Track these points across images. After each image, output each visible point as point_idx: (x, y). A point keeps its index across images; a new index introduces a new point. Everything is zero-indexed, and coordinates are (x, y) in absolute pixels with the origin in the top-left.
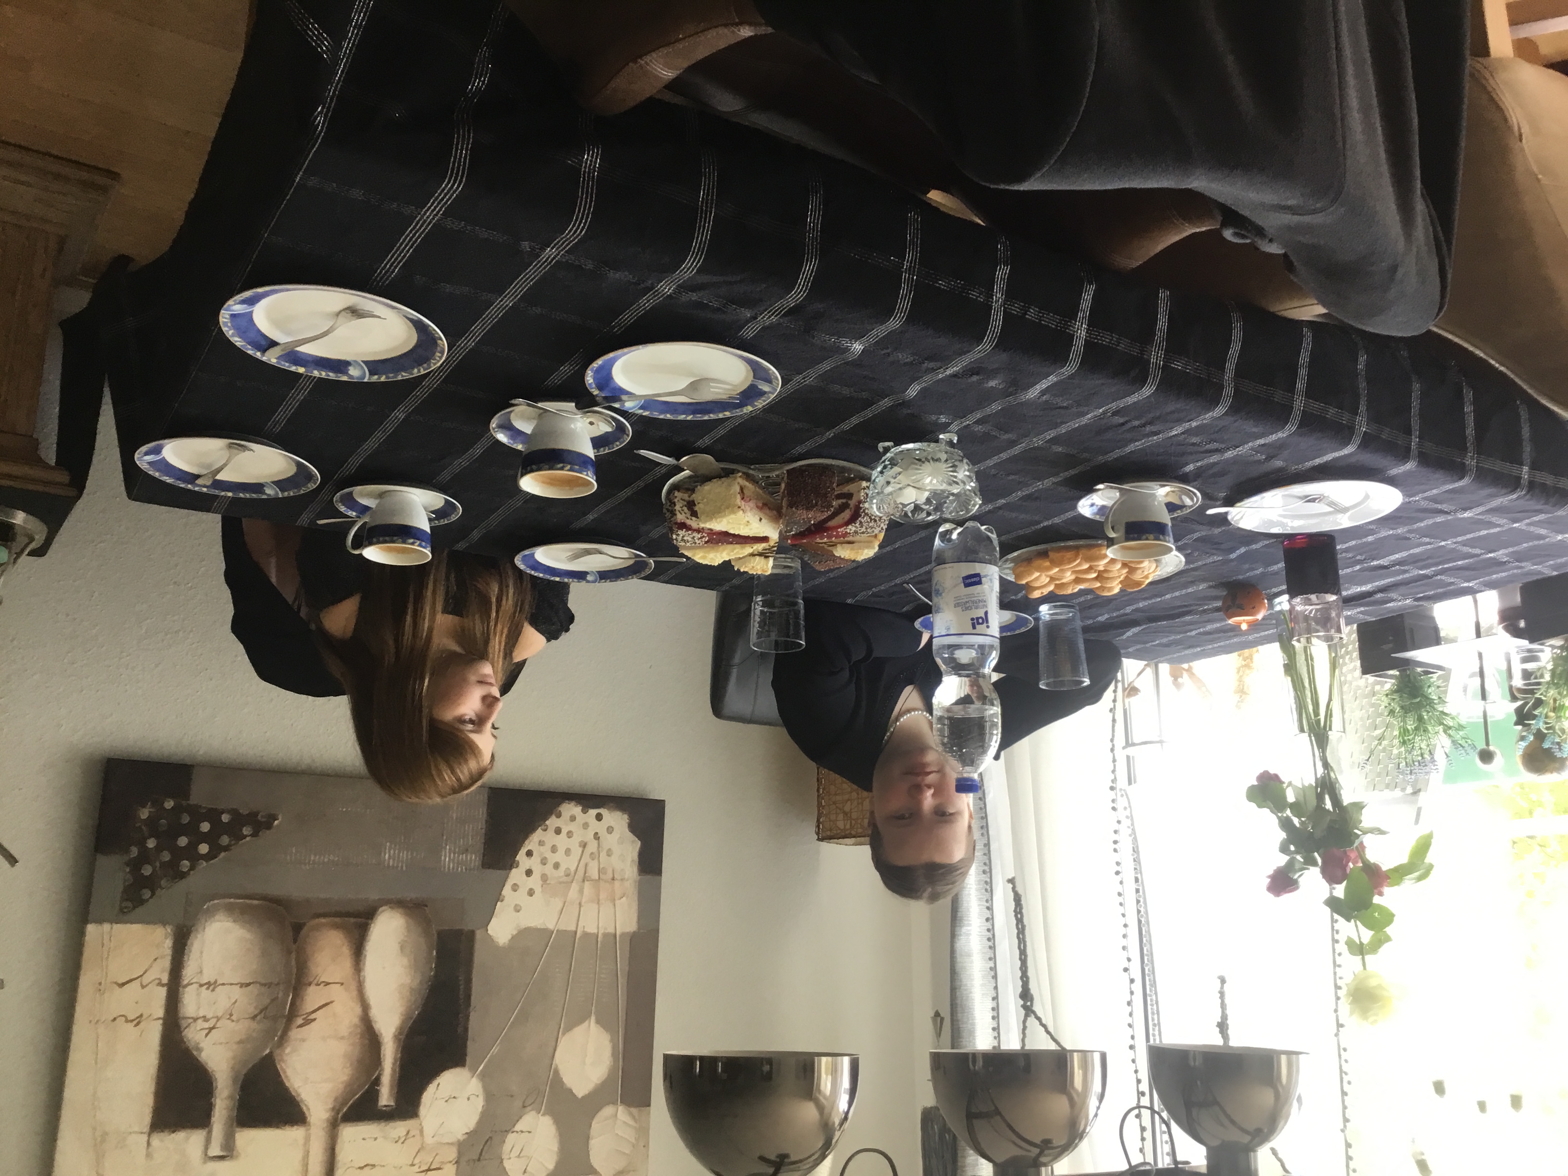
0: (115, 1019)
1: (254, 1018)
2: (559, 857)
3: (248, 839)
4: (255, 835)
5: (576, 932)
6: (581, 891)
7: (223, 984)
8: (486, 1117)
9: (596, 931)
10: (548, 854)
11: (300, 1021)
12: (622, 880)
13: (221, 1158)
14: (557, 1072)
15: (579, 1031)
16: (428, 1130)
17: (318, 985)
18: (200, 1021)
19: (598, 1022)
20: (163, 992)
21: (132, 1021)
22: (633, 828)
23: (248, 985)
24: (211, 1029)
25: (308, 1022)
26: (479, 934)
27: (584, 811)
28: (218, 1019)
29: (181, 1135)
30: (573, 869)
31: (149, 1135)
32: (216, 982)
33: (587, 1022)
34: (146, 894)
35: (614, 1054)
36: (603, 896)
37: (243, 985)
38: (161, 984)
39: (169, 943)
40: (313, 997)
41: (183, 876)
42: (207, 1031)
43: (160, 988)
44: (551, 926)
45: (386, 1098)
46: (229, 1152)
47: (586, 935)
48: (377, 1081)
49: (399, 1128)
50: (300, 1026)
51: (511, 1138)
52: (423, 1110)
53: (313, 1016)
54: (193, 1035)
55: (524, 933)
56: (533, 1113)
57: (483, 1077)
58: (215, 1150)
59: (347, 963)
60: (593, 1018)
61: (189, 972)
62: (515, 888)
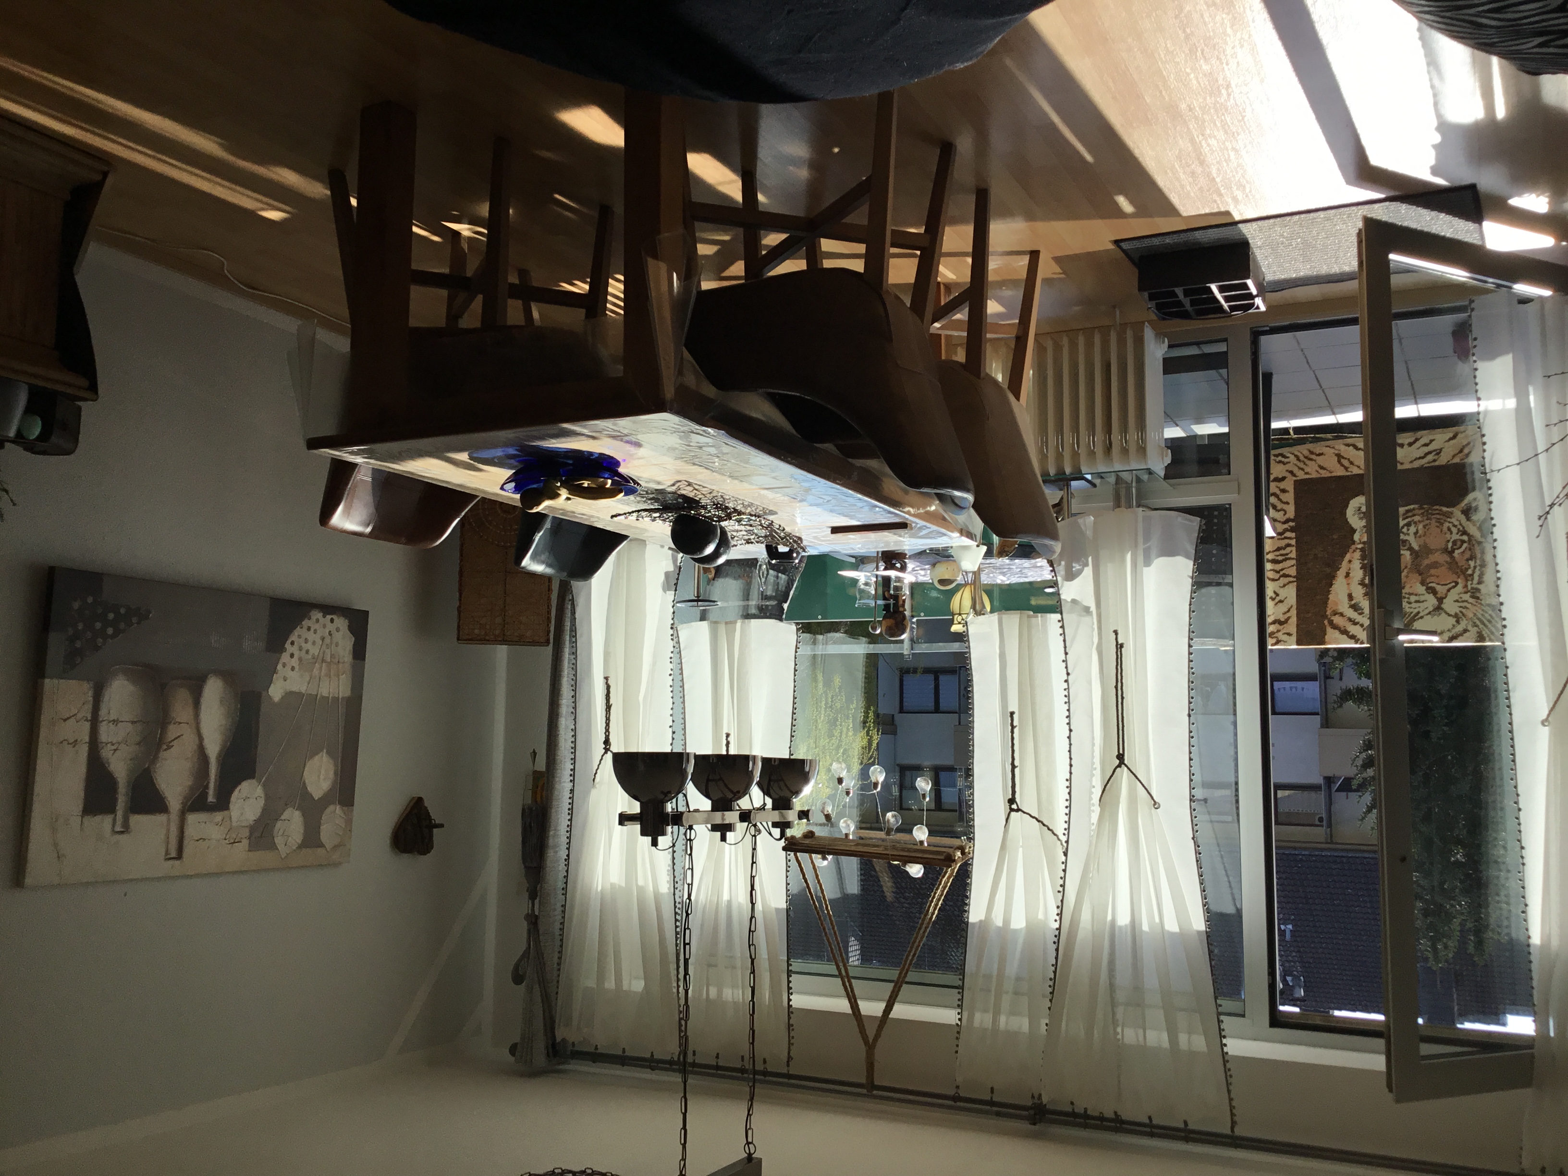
0: (62, 742)
1: (139, 744)
2: (308, 646)
3: (136, 625)
4: (138, 623)
5: (317, 695)
6: (321, 668)
7: (122, 722)
8: (265, 810)
9: (328, 695)
10: (303, 645)
11: (165, 747)
12: (344, 663)
13: (122, 832)
14: (304, 783)
15: (317, 758)
16: (234, 819)
17: (174, 724)
18: (109, 745)
19: (328, 753)
20: (87, 726)
21: (71, 744)
22: (351, 629)
23: (135, 722)
24: (115, 750)
25: (169, 747)
26: (264, 694)
27: (324, 617)
28: (119, 743)
29: (98, 818)
30: (316, 654)
31: (82, 817)
32: (118, 720)
33: (320, 755)
34: (79, 660)
35: (336, 773)
36: (332, 674)
37: (133, 722)
38: (87, 720)
39: (91, 693)
40: (173, 731)
41: (97, 648)
42: (112, 752)
43: (86, 722)
44: (303, 690)
45: (211, 798)
46: (126, 829)
47: (323, 697)
48: (207, 787)
49: (218, 816)
50: (165, 750)
51: (279, 824)
52: (231, 806)
53: (171, 744)
54: (106, 753)
55: (289, 694)
56: (292, 809)
57: (264, 786)
58: (118, 828)
59: (190, 710)
60: (325, 751)
61: (103, 712)
62: (284, 665)
